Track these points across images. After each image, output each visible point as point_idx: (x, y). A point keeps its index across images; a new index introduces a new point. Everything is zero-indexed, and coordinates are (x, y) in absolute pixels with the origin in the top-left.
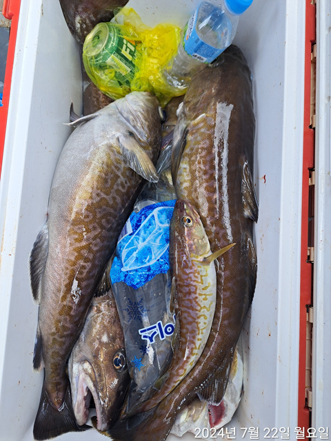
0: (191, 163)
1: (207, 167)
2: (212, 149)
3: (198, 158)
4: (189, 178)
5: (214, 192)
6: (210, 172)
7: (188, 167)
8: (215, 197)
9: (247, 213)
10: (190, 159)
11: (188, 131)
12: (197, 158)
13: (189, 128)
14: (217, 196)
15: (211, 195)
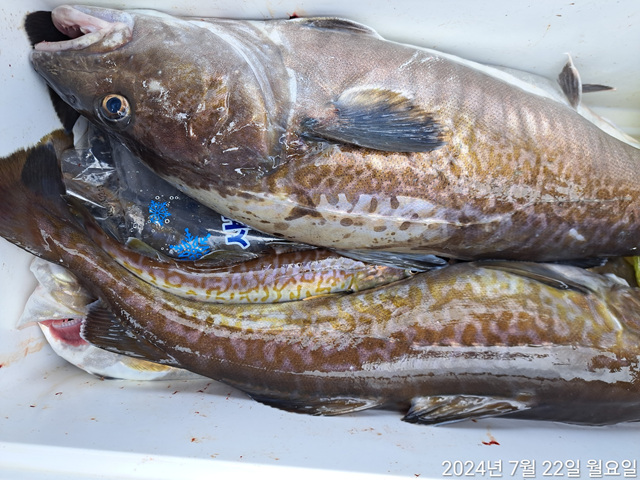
0: (521, 299)
1: (513, 331)
2: (549, 340)
3: (531, 314)
4: (490, 295)
5: (465, 343)
6: (504, 336)
7: (511, 293)
8: (453, 343)
9: (421, 403)
10: (529, 297)
11: (585, 293)
12: (532, 310)
13: (591, 296)
14: (456, 347)
15: (458, 337)
